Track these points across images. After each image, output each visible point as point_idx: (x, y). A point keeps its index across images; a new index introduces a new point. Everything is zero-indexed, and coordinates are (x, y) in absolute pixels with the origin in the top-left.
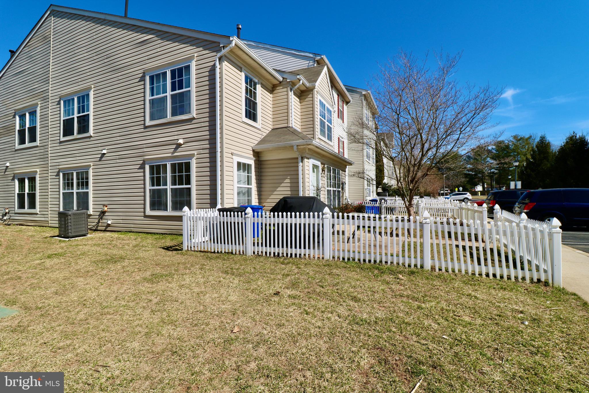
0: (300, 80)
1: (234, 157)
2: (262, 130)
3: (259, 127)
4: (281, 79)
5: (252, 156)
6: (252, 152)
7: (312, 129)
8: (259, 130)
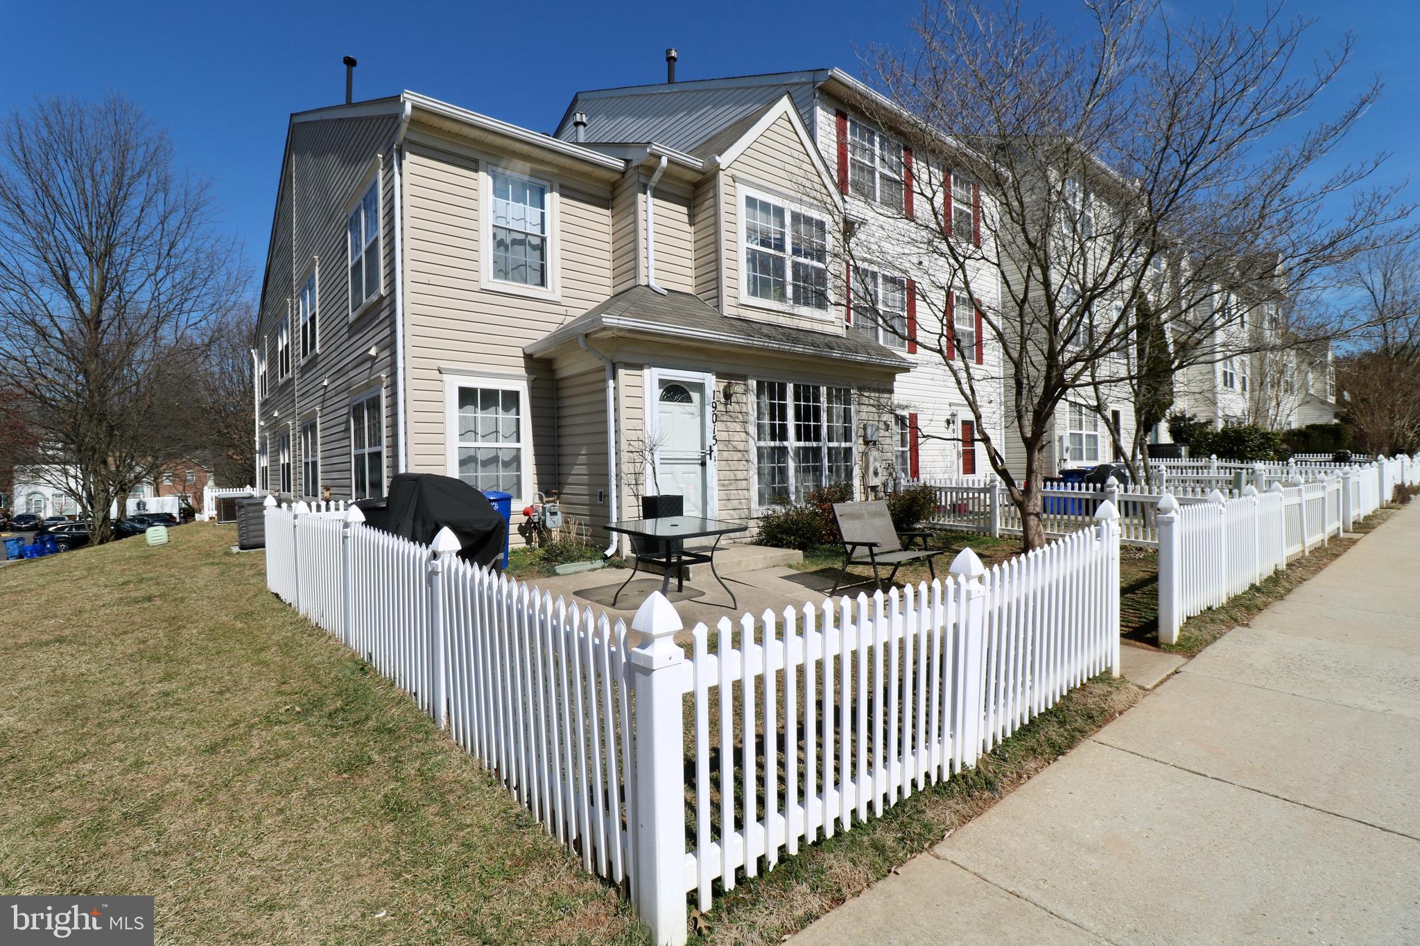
0: (660, 157)
1: (445, 377)
2: (565, 301)
3: (556, 297)
4: (620, 164)
5: (522, 372)
6: (522, 362)
7: (714, 283)
8: (558, 304)
